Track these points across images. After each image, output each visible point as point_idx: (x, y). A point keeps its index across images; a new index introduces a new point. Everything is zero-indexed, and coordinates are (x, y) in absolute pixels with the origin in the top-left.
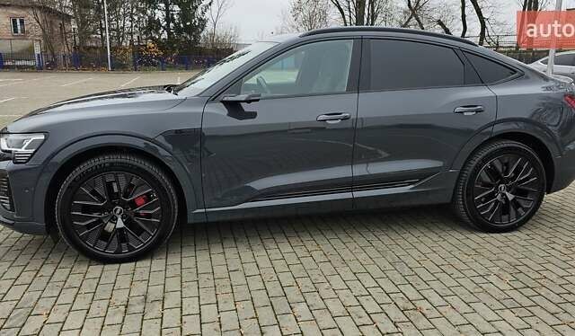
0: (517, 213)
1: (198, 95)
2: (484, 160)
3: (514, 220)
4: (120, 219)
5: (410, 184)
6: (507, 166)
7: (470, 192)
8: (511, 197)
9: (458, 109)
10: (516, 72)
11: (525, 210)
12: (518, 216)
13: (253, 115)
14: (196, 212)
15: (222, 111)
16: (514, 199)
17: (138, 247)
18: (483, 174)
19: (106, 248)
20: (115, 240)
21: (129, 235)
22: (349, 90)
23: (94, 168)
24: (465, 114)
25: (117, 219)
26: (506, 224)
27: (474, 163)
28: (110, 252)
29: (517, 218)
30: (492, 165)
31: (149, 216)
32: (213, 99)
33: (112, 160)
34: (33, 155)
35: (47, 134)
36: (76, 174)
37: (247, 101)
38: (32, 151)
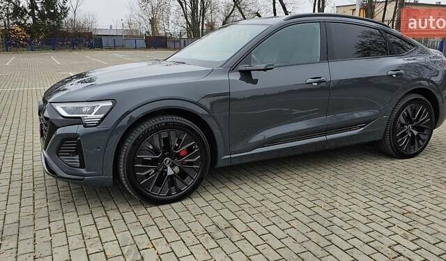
0: (419, 144)
1: (221, 67)
2: (403, 108)
3: (417, 149)
4: (169, 168)
5: (361, 127)
6: (414, 112)
7: (394, 130)
8: (416, 133)
9: (390, 73)
10: (414, 46)
11: (423, 141)
12: (419, 146)
14: (224, 158)
15: (236, 77)
16: (418, 134)
17: (184, 189)
18: (401, 118)
19: (160, 192)
20: (167, 185)
21: (177, 180)
22: (322, 60)
23: (153, 128)
24: (394, 76)
25: (166, 168)
26: (413, 152)
27: (397, 110)
28: (163, 195)
29: (419, 147)
30: (407, 111)
31: (191, 163)
32: (232, 69)
33: (166, 121)
34: (102, 119)
35: (114, 101)
36: (138, 133)
37: (265, 70)
38: (101, 116)
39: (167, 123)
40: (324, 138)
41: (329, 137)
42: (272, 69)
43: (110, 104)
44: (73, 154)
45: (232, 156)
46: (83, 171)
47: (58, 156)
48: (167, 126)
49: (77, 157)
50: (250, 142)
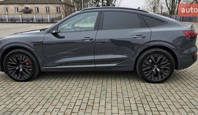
0: (161, 76)
3: (160, 79)
4: (21, 69)
5: (116, 63)
8: (159, 70)
9: (135, 37)
10: (164, 22)
11: (165, 76)
12: (162, 78)
13: (64, 37)
14: (43, 68)
19: (17, 77)
20: (20, 75)
22: (95, 29)
24: (137, 38)
26: (156, 80)
31: (29, 68)
32: (49, 32)
39: (17, 52)
40: (94, 66)
41: (97, 65)
45: (46, 68)
50: (56, 62)
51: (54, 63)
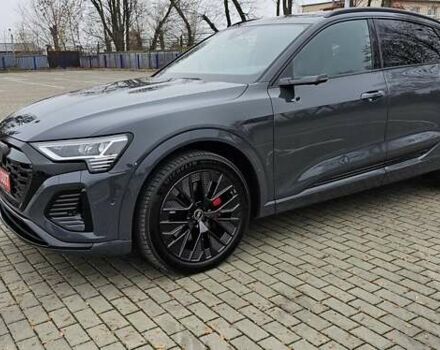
1: (257, 81)
4: (200, 222)
14: (268, 204)
15: (275, 94)
17: (221, 250)
23: (182, 169)
28: (197, 261)
31: (228, 215)
32: (272, 84)
33: (197, 158)
34: (117, 160)
35: (130, 135)
36: (164, 178)
37: (316, 83)
38: (115, 156)
39: (198, 162)
42: (325, 81)
43: (124, 139)
44: (72, 213)
45: (278, 201)
46: (91, 235)
47: (49, 217)
48: (198, 166)
49: (78, 217)
50: (300, 179)
51: (296, 182)
